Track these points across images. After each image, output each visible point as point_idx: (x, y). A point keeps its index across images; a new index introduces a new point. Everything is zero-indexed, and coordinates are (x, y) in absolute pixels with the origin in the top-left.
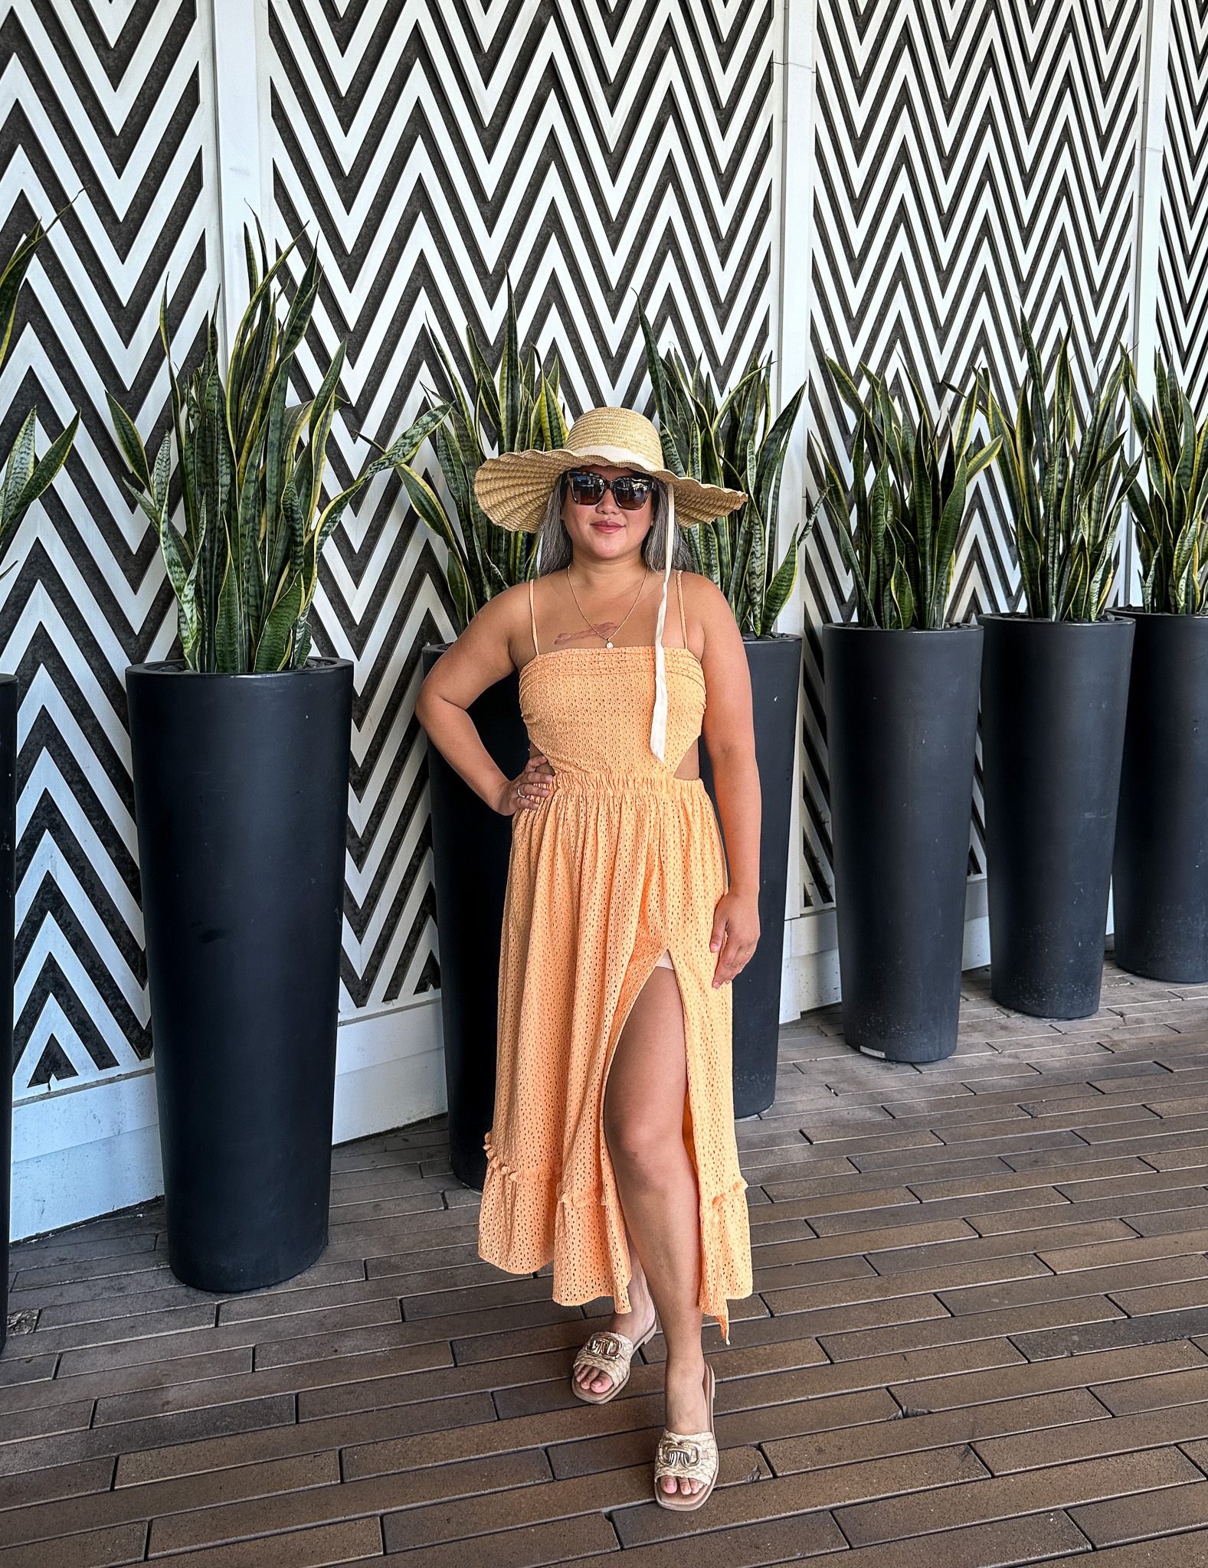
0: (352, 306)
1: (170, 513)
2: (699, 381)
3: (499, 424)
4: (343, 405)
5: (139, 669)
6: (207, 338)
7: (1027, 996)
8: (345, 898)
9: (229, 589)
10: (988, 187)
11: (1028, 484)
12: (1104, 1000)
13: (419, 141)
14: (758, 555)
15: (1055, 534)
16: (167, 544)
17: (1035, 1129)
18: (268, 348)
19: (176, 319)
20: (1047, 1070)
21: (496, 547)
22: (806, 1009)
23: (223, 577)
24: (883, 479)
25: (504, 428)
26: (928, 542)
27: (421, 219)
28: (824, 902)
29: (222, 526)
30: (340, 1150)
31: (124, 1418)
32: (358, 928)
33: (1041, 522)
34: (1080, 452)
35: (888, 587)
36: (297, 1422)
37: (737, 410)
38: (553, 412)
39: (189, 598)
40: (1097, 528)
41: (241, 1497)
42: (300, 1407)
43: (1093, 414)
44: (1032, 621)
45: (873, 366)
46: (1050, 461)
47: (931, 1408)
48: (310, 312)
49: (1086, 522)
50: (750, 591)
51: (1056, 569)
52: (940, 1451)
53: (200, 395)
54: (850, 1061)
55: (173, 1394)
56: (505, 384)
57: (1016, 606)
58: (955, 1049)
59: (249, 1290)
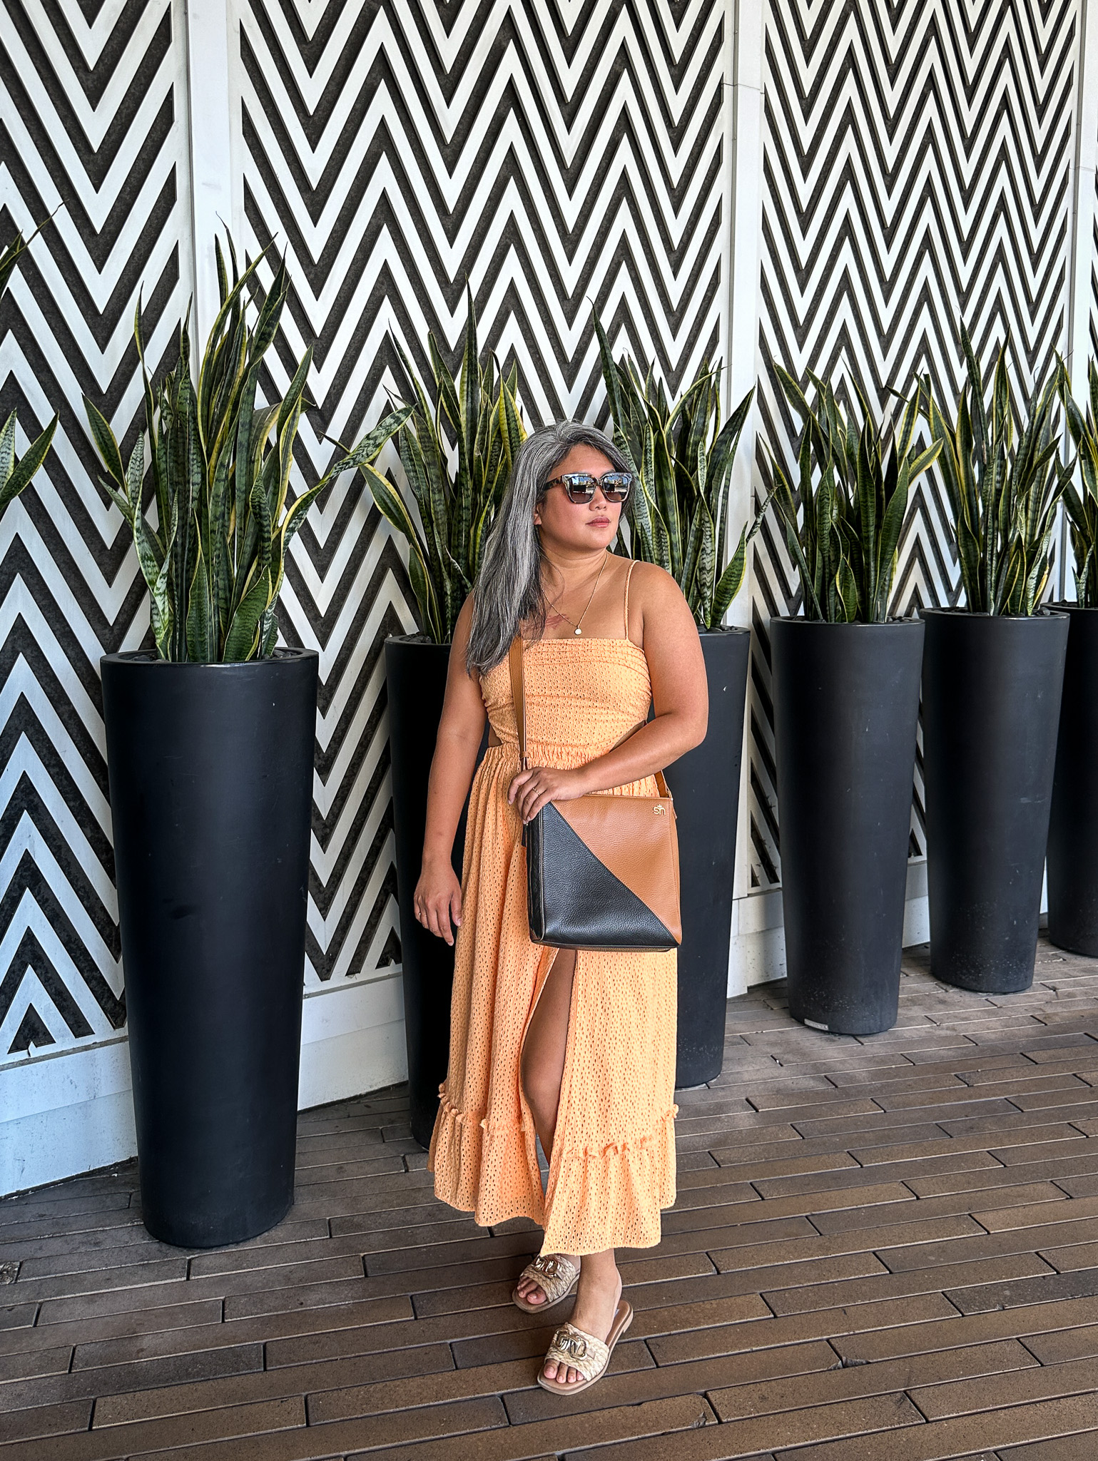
0: (318, 313)
1: (144, 510)
2: (652, 385)
3: (458, 426)
4: (310, 407)
5: (114, 658)
6: (179, 344)
7: (964, 971)
8: (310, 877)
9: (199, 583)
10: (929, 203)
11: (968, 485)
12: (1038, 975)
13: (384, 157)
14: (708, 551)
15: (993, 533)
16: (140, 540)
17: (970, 1098)
18: (238, 353)
19: (150, 325)
20: (983, 1042)
21: (456, 543)
22: (752, 984)
23: (193, 571)
24: (829, 480)
25: (464, 429)
26: (872, 540)
27: (385, 230)
28: (771, 883)
29: (193, 523)
30: (306, 1115)
31: (101, 1364)
32: (322, 906)
33: (980, 521)
34: (1018, 455)
35: (833, 582)
36: (265, 1370)
37: (688, 412)
38: (511, 415)
39: (161, 591)
40: (1034, 527)
41: (212, 1438)
42: (268, 1356)
43: (1029, 419)
44: (971, 615)
45: (819, 372)
46: (989, 463)
47: (869, 1358)
48: (279, 319)
49: (1023, 521)
50: (701, 585)
51: (994, 566)
52: (878, 1399)
53: (173, 398)
54: (795, 1033)
55: (147, 1342)
56: (465, 388)
57: (956, 601)
58: (895, 1021)
59: (219, 1246)
